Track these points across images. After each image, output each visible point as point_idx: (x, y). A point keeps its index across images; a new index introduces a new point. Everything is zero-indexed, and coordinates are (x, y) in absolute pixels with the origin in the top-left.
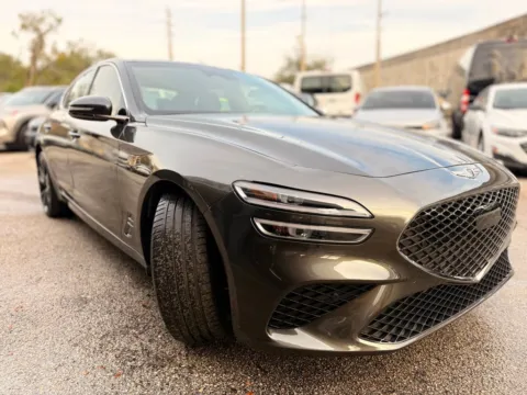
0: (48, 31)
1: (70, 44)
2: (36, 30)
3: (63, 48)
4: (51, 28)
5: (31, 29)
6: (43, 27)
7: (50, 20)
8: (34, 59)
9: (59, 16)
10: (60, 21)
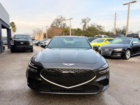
0: (87, 22)
2: (85, 22)
3: (90, 26)
4: (88, 21)
7: (88, 20)
8: (83, 29)
10: (90, 20)
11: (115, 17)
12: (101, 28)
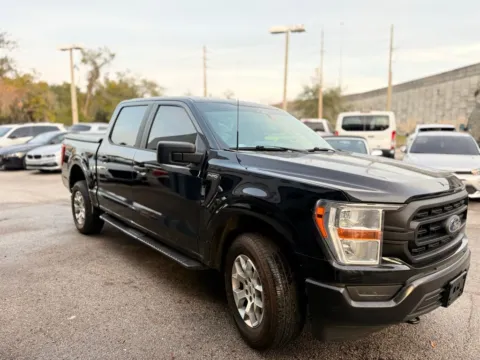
0: (102, 64)
1: (119, 74)
2: (94, 63)
3: (114, 78)
4: (106, 61)
5: (89, 63)
6: (99, 61)
7: (106, 55)
8: (90, 87)
9: (112, 52)
10: (113, 56)
11: (205, 59)
12: (157, 89)
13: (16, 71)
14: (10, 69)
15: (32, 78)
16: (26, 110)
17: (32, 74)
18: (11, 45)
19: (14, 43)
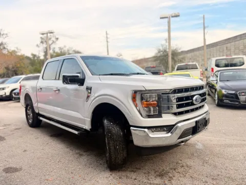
0: (52, 44)
5: (45, 43)
6: (50, 42)
7: (53, 39)
8: (45, 56)
9: (57, 37)
10: (57, 39)
11: (107, 38)
13: (7, 49)
14: (4, 48)
15: (16, 52)
16: (13, 70)
17: (16, 50)
18: (4, 36)
19: (6, 34)
